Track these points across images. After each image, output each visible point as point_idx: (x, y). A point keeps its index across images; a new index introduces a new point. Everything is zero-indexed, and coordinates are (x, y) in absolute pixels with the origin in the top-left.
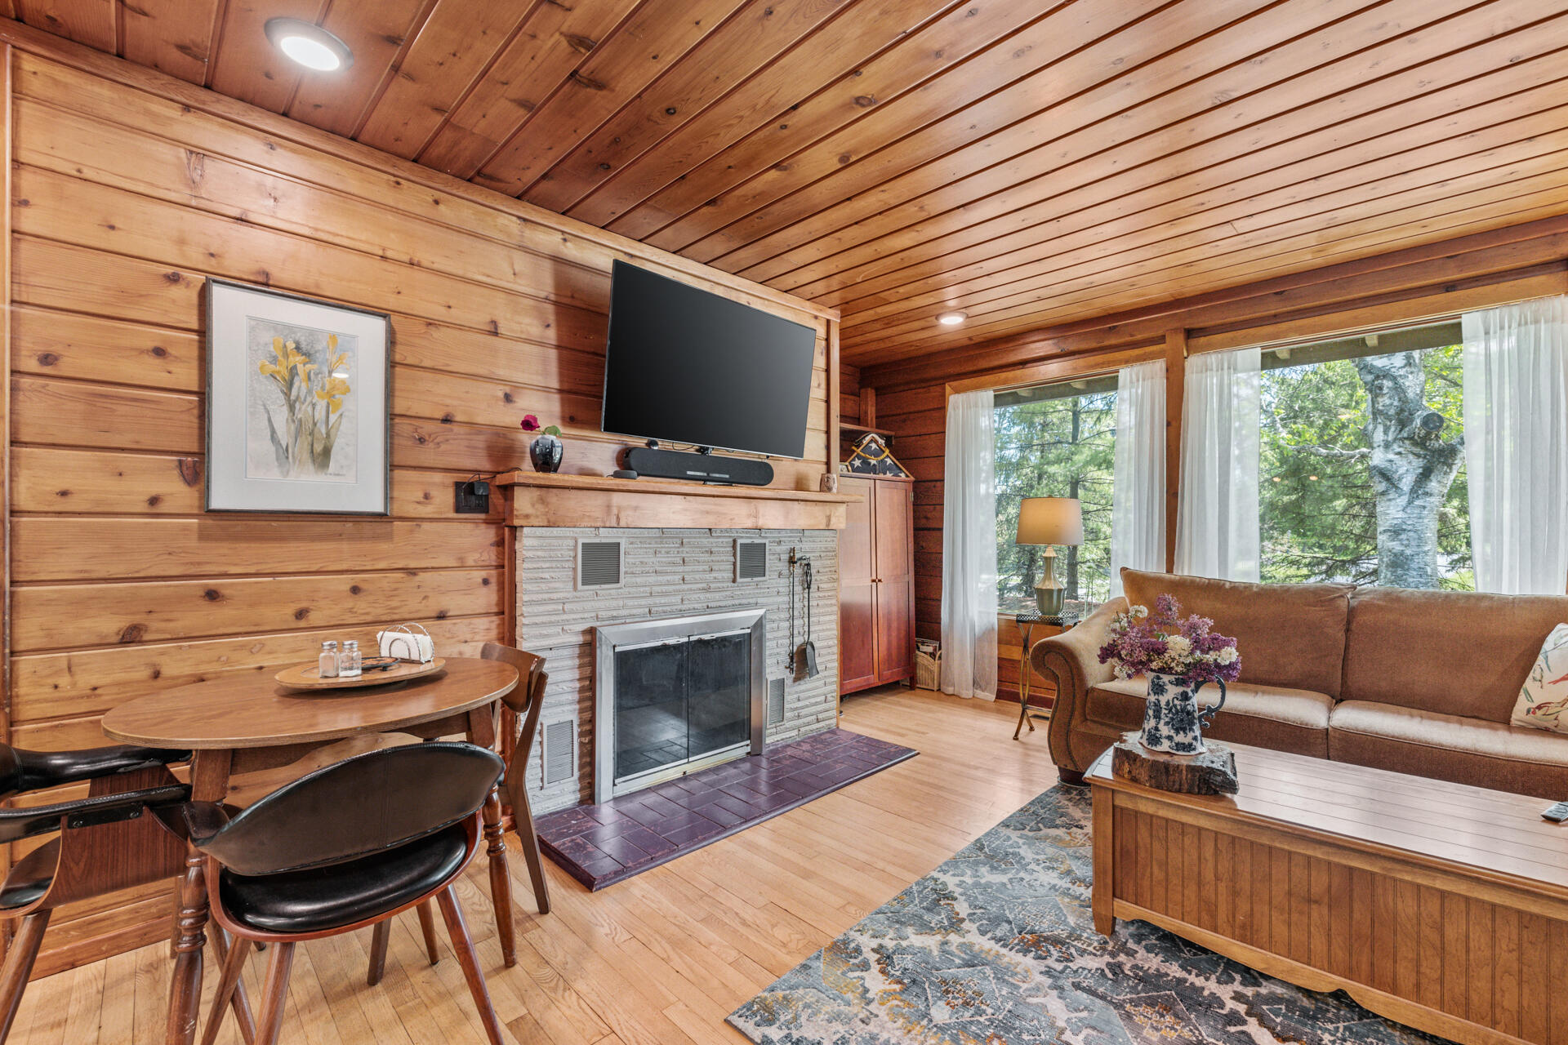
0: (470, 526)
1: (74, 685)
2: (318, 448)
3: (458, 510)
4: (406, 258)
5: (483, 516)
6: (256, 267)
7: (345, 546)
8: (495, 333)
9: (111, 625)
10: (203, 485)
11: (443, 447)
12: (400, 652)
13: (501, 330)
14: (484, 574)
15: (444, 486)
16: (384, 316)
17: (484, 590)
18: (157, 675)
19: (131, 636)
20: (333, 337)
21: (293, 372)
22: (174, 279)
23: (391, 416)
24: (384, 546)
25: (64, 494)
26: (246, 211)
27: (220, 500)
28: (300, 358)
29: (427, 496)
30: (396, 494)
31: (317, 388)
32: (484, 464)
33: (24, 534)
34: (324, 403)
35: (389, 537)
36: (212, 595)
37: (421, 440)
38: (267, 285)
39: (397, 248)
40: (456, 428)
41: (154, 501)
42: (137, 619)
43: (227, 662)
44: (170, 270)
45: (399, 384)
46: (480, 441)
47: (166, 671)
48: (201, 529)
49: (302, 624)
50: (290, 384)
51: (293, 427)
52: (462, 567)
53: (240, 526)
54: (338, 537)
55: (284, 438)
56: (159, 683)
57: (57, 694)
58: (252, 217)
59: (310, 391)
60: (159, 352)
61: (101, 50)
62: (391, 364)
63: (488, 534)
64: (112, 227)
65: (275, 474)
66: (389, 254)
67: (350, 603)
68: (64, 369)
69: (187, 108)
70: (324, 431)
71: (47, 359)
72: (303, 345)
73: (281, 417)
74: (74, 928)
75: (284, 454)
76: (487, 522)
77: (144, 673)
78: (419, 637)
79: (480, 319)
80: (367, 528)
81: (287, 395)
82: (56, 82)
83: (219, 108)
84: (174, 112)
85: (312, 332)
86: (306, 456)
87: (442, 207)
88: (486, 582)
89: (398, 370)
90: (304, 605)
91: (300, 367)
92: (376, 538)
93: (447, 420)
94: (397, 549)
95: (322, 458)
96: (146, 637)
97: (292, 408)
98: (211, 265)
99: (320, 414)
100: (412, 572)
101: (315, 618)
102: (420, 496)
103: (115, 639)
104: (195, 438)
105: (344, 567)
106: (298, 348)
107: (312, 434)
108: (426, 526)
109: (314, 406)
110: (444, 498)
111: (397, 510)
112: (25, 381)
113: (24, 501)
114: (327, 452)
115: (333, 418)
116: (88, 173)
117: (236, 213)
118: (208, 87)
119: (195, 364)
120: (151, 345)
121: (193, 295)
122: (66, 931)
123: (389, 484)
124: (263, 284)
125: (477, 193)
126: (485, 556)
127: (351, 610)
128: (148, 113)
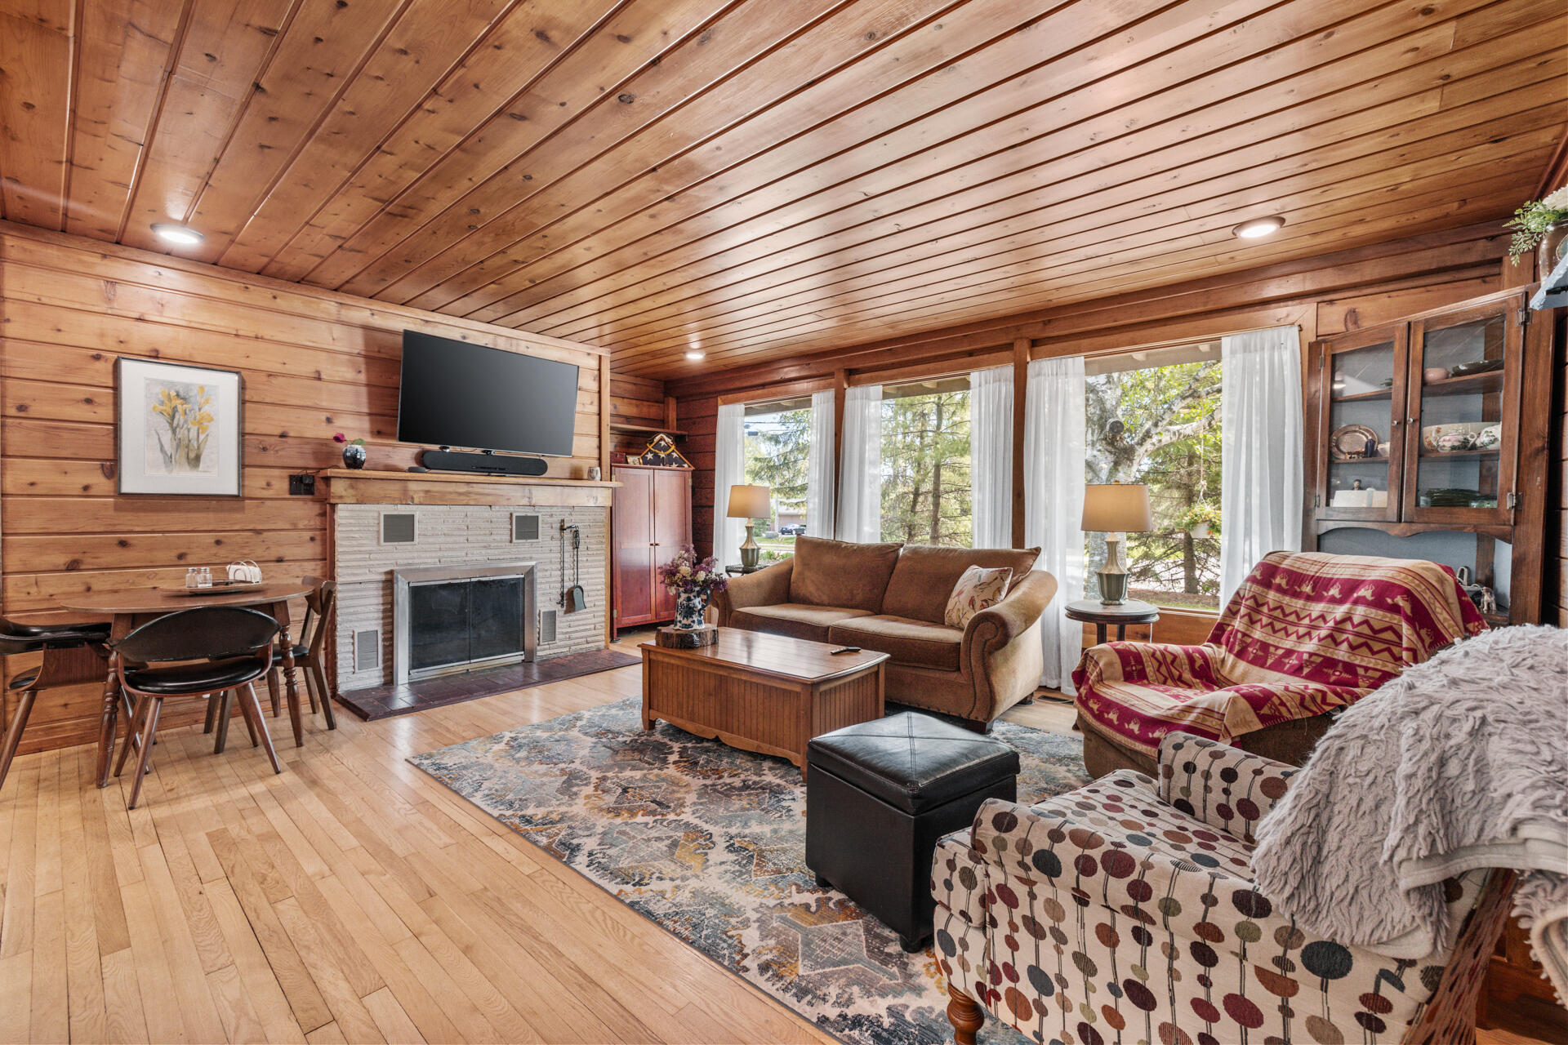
0: (300, 503)
1: (39, 592)
2: (192, 455)
3: (292, 492)
4: (253, 335)
5: (310, 497)
6: (150, 347)
7: (211, 515)
8: (319, 379)
9: (62, 559)
10: (116, 479)
11: (280, 453)
12: (240, 577)
13: (323, 376)
14: (311, 534)
15: (281, 477)
16: (237, 373)
17: (311, 544)
18: (89, 589)
19: (73, 566)
20: (202, 388)
21: (175, 410)
22: (97, 358)
23: (242, 434)
24: (238, 516)
25: (32, 484)
26: (142, 314)
27: (126, 488)
28: (179, 401)
29: (268, 484)
30: (246, 483)
31: (190, 418)
32: (312, 464)
33: (10, 508)
34: (196, 428)
35: (242, 509)
36: (123, 544)
37: (265, 449)
38: (157, 357)
39: (246, 328)
40: (289, 440)
41: (86, 488)
42: (76, 556)
43: (133, 583)
44: (95, 353)
45: (248, 414)
46: (308, 449)
47: (95, 587)
48: (115, 504)
49: (182, 562)
50: (173, 417)
51: (175, 443)
52: (295, 528)
53: (140, 503)
54: (207, 509)
55: (169, 448)
56: (90, 593)
57: (29, 598)
58: (147, 317)
59: (186, 421)
60: (89, 401)
61: (51, 229)
62: (242, 402)
63: (315, 509)
64: (59, 330)
65: (163, 472)
66: (240, 333)
67: (215, 549)
68: (32, 413)
69: (104, 256)
70: (196, 445)
71: (21, 408)
72: (182, 393)
73: (167, 437)
74: (42, 730)
75: (169, 460)
76: (313, 501)
77: (82, 588)
78: (251, 568)
79: (308, 369)
80: (226, 504)
81: (171, 424)
82: (25, 250)
83: (125, 254)
84: (96, 259)
85: (187, 386)
86: (184, 460)
87: (278, 300)
88: (312, 539)
89: (248, 405)
90: (183, 551)
91: (179, 407)
92: (233, 510)
93: (283, 436)
94: (248, 517)
95: (195, 461)
96: (82, 567)
97: (174, 431)
98: (122, 348)
99: (193, 434)
100: (258, 532)
101: (190, 559)
102: (264, 484)
103: (63, 568)
104: (111, 451)
105: (210, 528)
106: (178, 395)
107: (187, 447)
108: (268, 503)
109: (189, 430)
110: (282, 486)
111: (248, 492)
112: (9, 421)
113: (9, 488)
114: (198, 458)
115: (202, 437)
116: (44, 300)
117: (136, 315)
118: (118, 243)
119: (111, 407)
120: (84, 397)
121: (110, 367)
122: (36, 731)
123: (241, 476)
124: (155, 356)
125: (302, 289)
126: (312, 523)
127: (215, 555)
128: (81, 261)
